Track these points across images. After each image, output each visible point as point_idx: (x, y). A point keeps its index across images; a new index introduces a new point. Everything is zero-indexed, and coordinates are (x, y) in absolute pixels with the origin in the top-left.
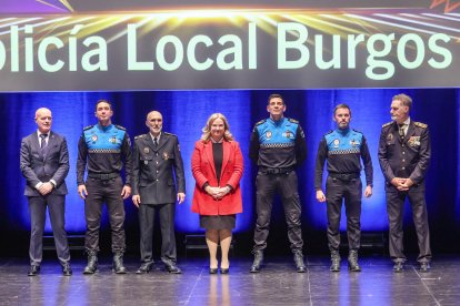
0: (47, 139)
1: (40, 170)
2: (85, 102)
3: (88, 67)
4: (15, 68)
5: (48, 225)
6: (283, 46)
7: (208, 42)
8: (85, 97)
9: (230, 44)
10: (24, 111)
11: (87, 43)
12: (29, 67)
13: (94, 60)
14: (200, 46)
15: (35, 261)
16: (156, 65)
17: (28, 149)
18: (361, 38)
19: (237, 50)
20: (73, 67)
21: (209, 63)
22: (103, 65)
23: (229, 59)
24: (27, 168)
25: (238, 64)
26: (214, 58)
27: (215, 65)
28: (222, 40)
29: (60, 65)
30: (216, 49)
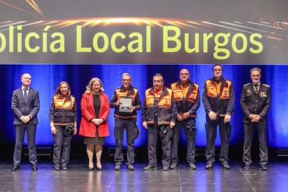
0: (28, 92)
1: (23, 109)
2: (52, 70)
3: (53, 50)
4: (11, 50)
5: (26, 141)
6: (166, 39)
7: (123, 36)
8: (51, 67)
9: (136, 38)
10: (17, 75)
11: (53, 36)
12: (20, 50)
13: (57, 46)
14: (118, 39)
15: (16, 162)
16: (93, 49)
17: (16, 97)
18: (211, 35)
19: (140, 41)
20: (45, 50)
21: (123, 48)
22: (62, 49)
23: (135, 46)
24: (15, 108)
25: (140, 49)
26: (126, 46)
27: (127, 49)
28: (131, 36)
29: (37, 48)
30: (127, 40)
